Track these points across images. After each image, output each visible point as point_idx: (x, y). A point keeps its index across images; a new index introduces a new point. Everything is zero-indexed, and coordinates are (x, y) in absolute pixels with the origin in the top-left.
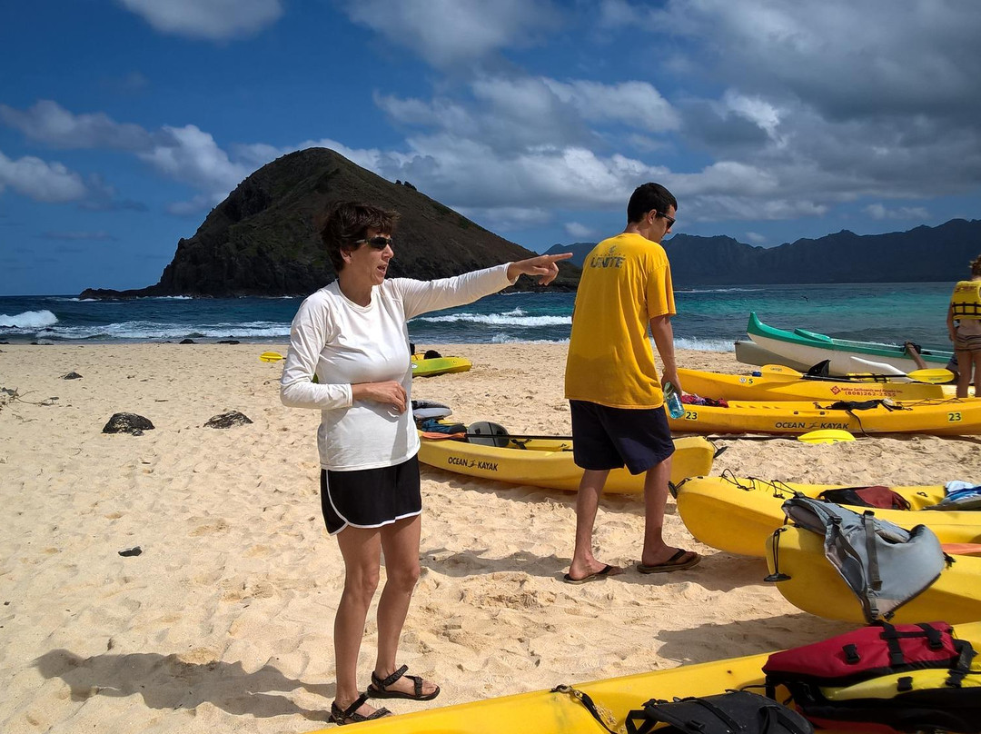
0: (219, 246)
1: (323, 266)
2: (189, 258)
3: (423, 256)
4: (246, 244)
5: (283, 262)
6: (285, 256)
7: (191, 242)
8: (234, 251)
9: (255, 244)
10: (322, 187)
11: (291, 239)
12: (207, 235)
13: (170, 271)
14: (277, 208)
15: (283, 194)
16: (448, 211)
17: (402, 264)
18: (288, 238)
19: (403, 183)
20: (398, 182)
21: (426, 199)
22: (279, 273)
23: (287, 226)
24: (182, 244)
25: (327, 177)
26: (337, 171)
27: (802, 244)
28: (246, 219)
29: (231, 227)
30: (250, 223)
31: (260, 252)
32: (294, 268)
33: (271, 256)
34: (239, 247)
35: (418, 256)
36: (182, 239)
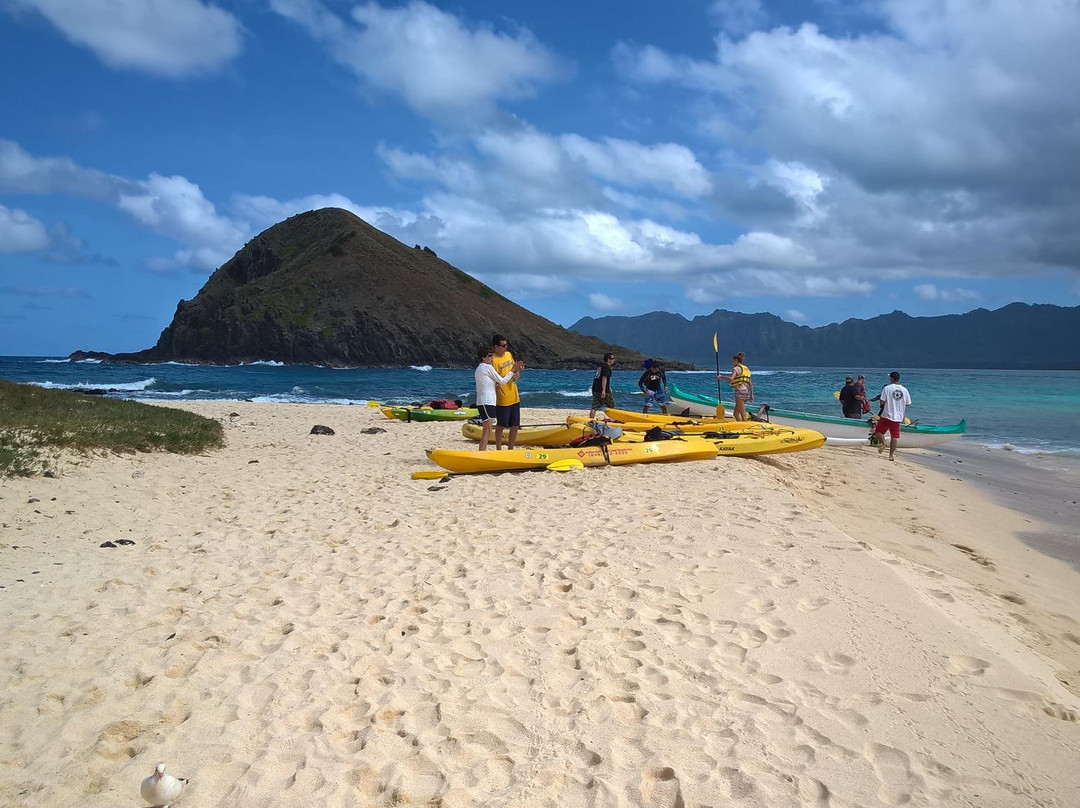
0: (223, 309)
1: (334, 334)
2: (189, 319)
3: (442, 327)
4: (253, 308)
5: (292, 328)
6: (294, 322)
7: (191, 304)
8: (239, 315)
9: (263, 308)
10: (336, 251)
11: (302, 305)
12: (210, 297)
13: (167, 335)
14: (287, 270)
15: (293, 257)
16: (470, 279)
17: (419, 334)
18: (298, 303)
19: (422, 248)
20: (418, 247)
21: (446, 265)
22: (287, 340)
23: (297, 290)
24: (182, 305)
25: (341, 240)
26: (353, 234)
27: (851, 325)
28: (253, 281)
29: (236, 289)
30: (258, 286)
31: (267, 316)
32: (303, 335)
33: (279, 321)
34: (244, 311)
35: (436, 326)
36: (182, 301)
